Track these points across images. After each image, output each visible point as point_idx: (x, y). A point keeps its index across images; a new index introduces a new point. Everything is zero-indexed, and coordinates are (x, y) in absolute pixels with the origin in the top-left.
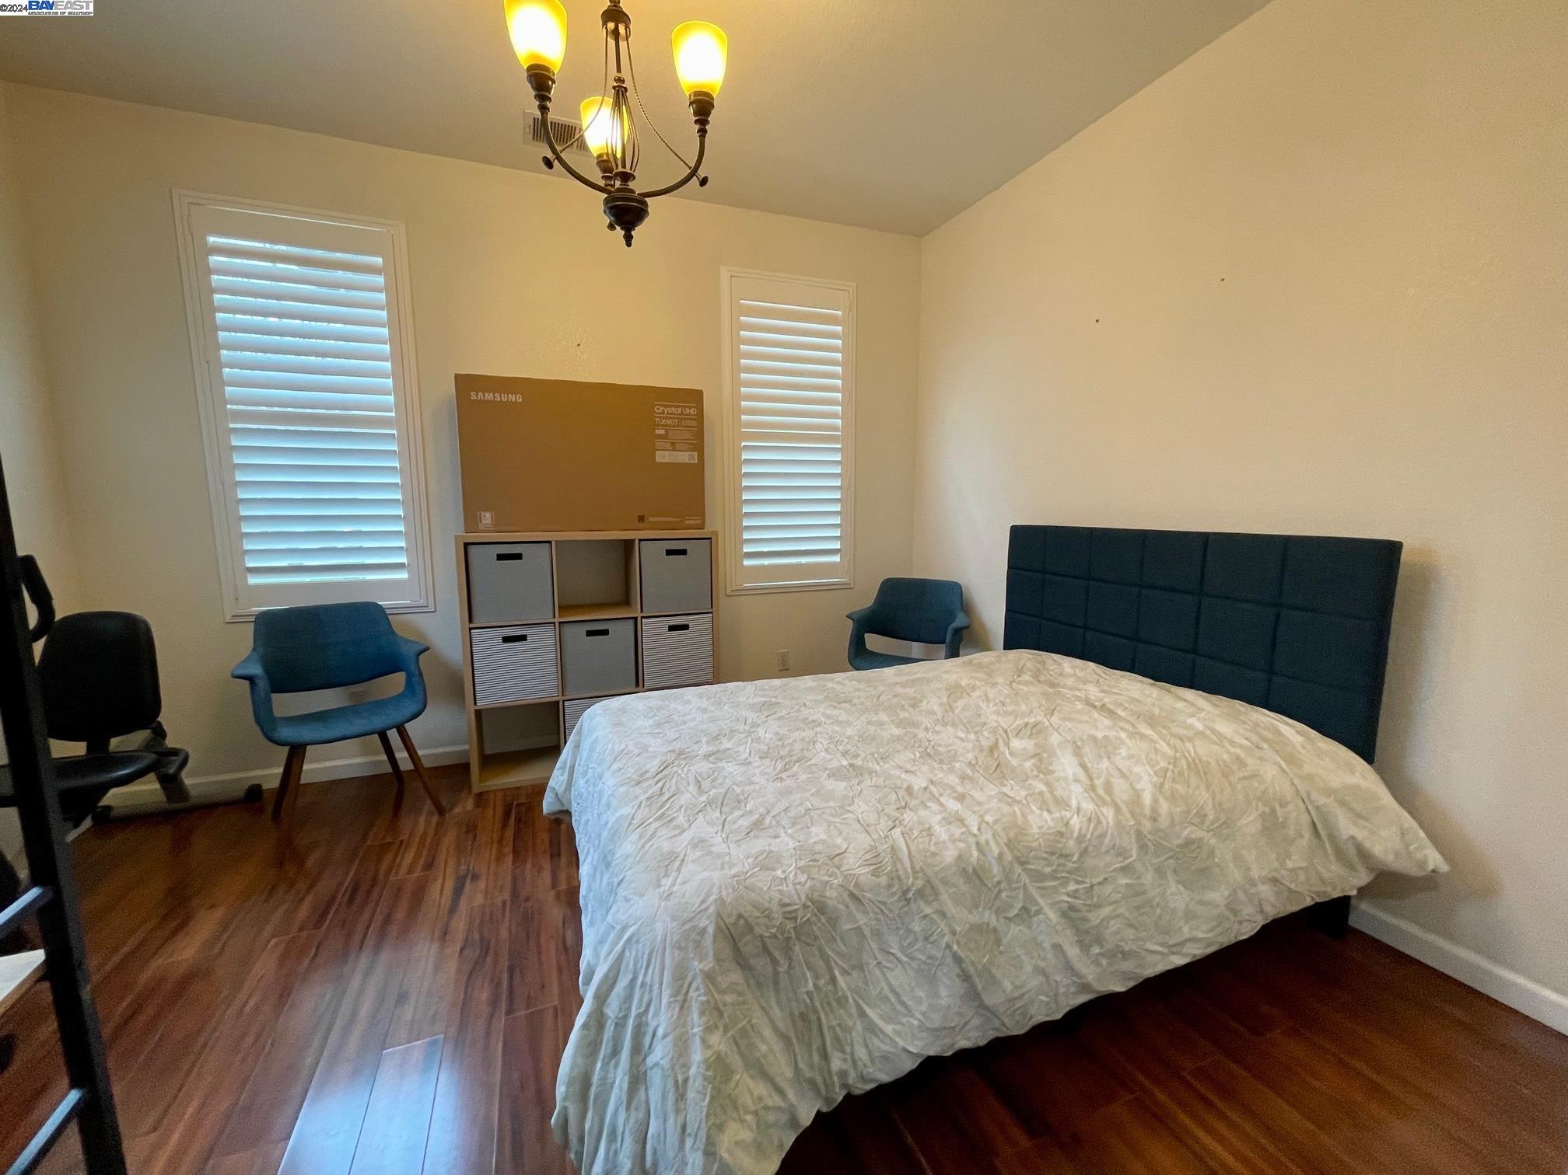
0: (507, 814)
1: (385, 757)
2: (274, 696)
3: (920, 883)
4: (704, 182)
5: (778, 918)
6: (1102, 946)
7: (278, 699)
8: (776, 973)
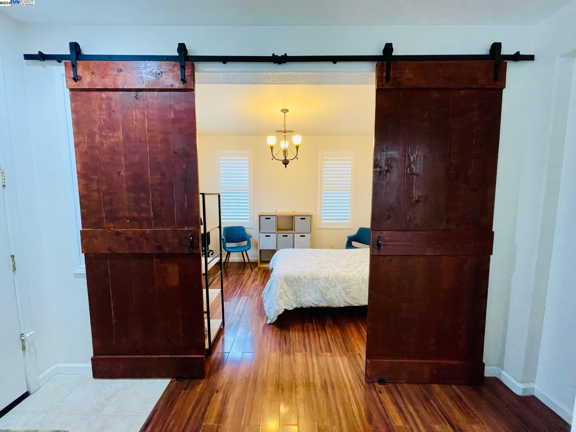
0: (264, 272)
1: (243, 258)
2: (226, 243)
3: (316, 278)
4: (297, 159)
5: (293, 277)
6: (350, 295)
7: (227, 244)
8: (291, 285)
